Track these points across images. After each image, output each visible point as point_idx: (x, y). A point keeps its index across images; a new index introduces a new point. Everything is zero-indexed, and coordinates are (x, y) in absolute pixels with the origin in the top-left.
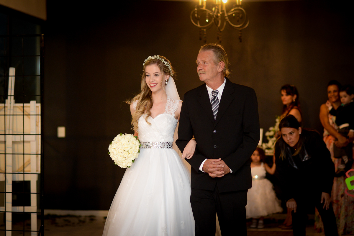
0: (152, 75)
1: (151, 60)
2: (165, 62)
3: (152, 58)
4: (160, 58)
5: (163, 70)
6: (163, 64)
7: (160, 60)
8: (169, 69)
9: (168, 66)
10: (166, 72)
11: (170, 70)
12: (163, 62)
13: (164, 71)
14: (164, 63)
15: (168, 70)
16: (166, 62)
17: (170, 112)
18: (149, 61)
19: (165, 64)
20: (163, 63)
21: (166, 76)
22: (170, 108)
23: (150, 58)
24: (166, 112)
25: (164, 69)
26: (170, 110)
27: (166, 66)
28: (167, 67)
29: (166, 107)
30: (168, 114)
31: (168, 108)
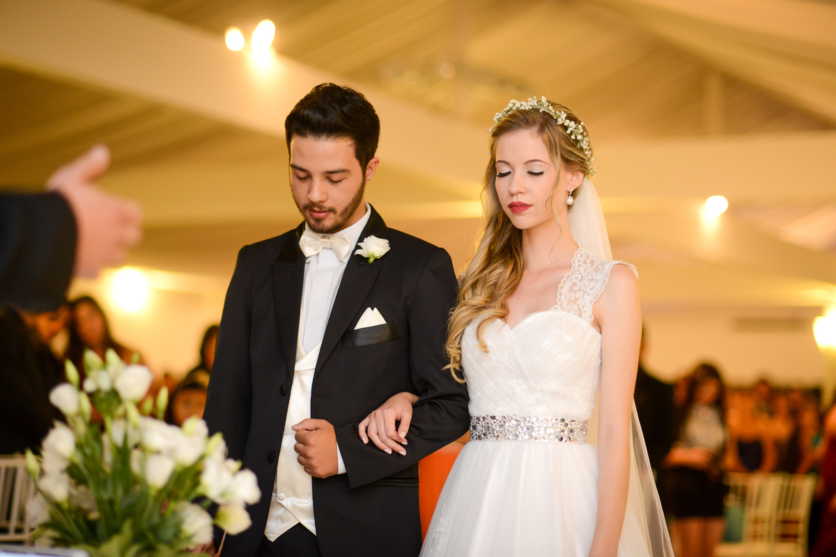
0: (520, 172)
1: (519, 114)
2: (567, 123)
3: (522, 108)
4: (551, 108)
5: (559, 151)
6: (561, 130)
7: (552, 117)
8: (581, 149)
9: (579, 137)
10: (572, 159)
11: (587, 153)
12: (560, 122)
13: (562, 156)
14: (566, 128)
15: (577, 153)
16: (572, 124)
17: (576, 305)
18: (511, 116)
19: (569, 132)
20: (562, 125)
21: (569, 176)
22: (575, 292)
23: (514, 108)
24: (561, 305)
25: (562, 149)
26: (576, 300)
27: (573, 137)
28: (577, 141)
29: (562, 287)
30: (564, 313)
31: (571, 290)
